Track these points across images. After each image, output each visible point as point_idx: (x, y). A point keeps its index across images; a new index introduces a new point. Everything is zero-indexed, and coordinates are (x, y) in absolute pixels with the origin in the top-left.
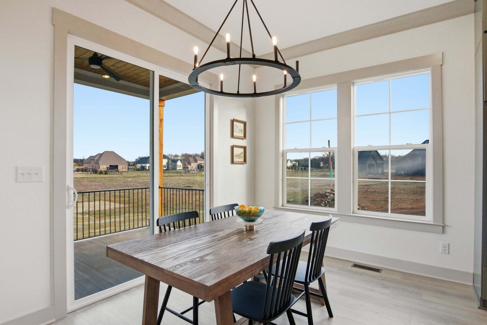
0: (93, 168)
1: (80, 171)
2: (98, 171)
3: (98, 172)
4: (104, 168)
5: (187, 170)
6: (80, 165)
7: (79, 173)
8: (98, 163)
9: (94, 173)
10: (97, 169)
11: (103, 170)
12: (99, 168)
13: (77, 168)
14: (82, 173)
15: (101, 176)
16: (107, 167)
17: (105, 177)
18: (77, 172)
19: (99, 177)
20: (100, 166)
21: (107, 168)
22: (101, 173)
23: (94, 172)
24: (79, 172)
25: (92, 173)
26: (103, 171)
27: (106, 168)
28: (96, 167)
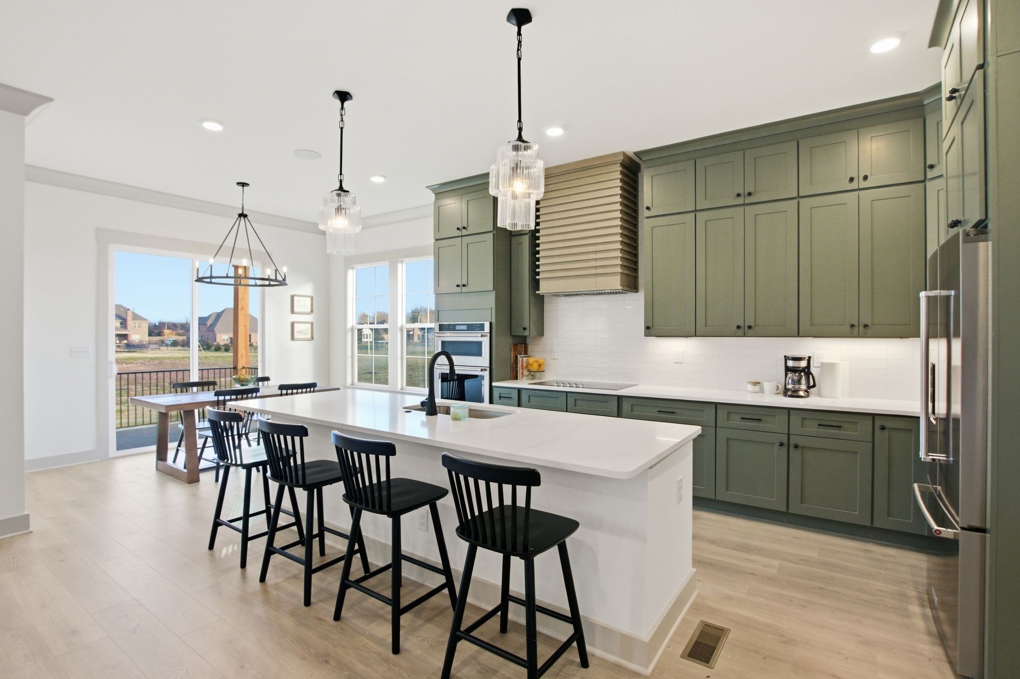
0: (204, 339)
1: (179, 345)
2: (213, 345)
3: (213, 348)
4: (224, 340)
5: (381, 343)
6: (179, 335)
7: (177, 350)
8: (214, 331)
9: (204, 349)
10: (210, 342)
11: (222, 344)
12: (215, 340)
13: (173, 340)
14: (182, 348)
15: (217, 354)
16: (231, 338)
17: (223, 357)
18: (173, 348)
19: (213, 357)
20: (217, 336)
21: (229, 340)
22: (218, 349)
23: (205, 347)
24: (176, 348)
25: (201, 350)
26: (222, 346)
27: (227, 340)
28: (210, 337)
